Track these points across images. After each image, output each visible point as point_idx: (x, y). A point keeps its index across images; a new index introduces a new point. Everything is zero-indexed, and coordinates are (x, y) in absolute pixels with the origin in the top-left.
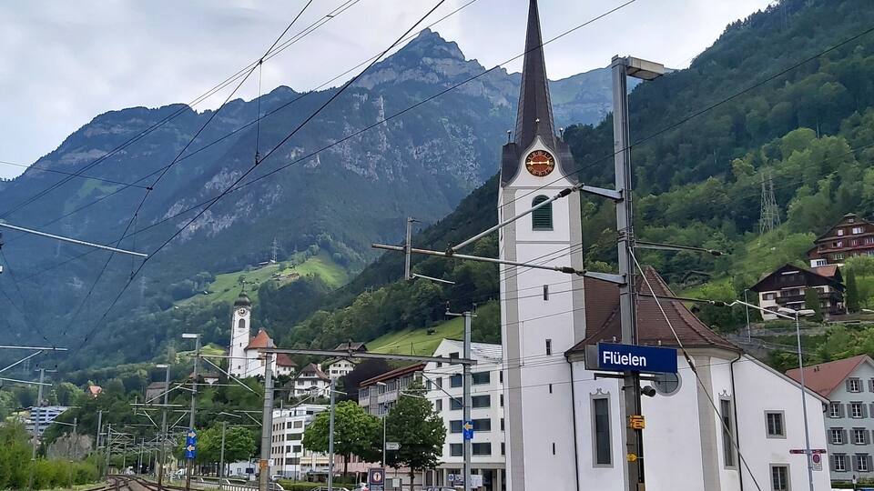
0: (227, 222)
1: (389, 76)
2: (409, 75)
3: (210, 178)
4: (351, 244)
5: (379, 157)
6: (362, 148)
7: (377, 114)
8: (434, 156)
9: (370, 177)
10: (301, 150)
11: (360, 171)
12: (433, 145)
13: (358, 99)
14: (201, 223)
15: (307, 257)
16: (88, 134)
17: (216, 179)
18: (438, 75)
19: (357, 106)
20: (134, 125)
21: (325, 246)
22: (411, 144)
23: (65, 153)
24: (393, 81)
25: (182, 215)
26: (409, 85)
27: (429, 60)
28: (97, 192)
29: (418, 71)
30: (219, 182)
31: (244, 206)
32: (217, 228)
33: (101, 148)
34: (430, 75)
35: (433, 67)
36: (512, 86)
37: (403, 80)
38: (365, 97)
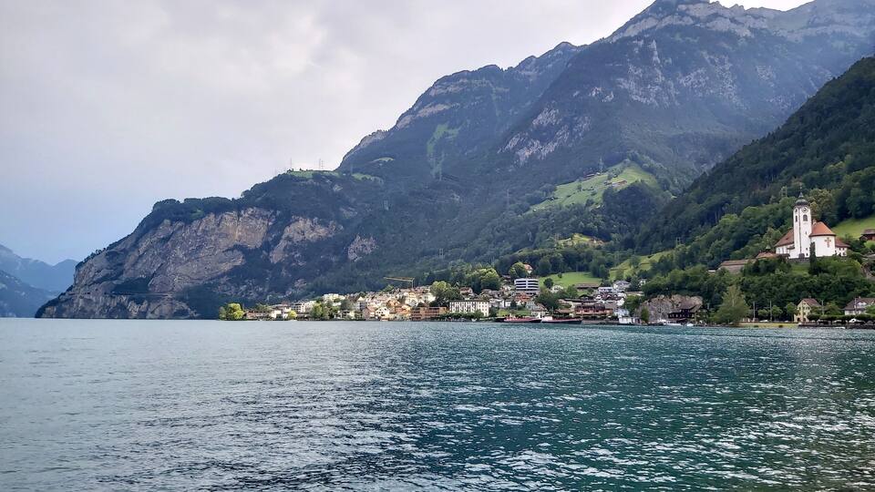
0: (551, 147)
1: (651, 23)
2: (668, 21)
3: (535, 116)
4: (653, 156)
5: (657, 88)
6: (644, 82)
7: (652, 55)
8: (700, 83)
9: (652, 104)
10: (600, 89)
11: (644, 101)
12: (698, 74)
13: (637, 45)
14: (533, 150)
15: (624, 168)
16: (432, 93)
17: (540, 117)
18: (693, 18)
19: (636, 50)
20: (462, 83)
21: (634, 159)
22: (680, 75)
23: (419, 109)
24: (655, 27)
25: (520, 146)
26: (669, 28)
27: (683, 7)
28: (446, 134)
29: (675, 17)
30: (542, 119)
31: (562, 134)
32: (545, 153)
33: (443, 103)
34: (686, 19)
35: (687, 12)
36: (752, 19)
37: (663, 25)
38: (641, 43)
